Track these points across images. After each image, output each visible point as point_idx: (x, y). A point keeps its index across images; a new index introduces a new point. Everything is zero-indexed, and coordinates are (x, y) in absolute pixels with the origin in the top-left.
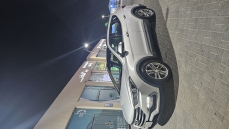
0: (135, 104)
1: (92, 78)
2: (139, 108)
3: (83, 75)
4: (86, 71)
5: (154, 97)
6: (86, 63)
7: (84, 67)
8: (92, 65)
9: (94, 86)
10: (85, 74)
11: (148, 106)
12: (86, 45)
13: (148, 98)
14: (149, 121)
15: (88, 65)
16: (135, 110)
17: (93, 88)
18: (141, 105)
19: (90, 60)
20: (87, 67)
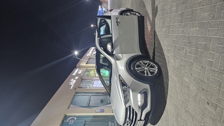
0: (126, 103)
1: (82, 85)
2: (130, 107)
3: (73, 82)
4: (76, 78)
5: (145, 94)
6: (76, 71)
7: (74, 74)
8: (82, 72)
9: (84, 93)
10: (75, 81)
11: (140, 104)
12: (76, 53)
13: (139, 95)
14: (140, 120)
15: (78, 72)
16: (127, 109)
17: (83, 94)
18: (132, 102)
19: (80, 67)
20: (77, 75)
